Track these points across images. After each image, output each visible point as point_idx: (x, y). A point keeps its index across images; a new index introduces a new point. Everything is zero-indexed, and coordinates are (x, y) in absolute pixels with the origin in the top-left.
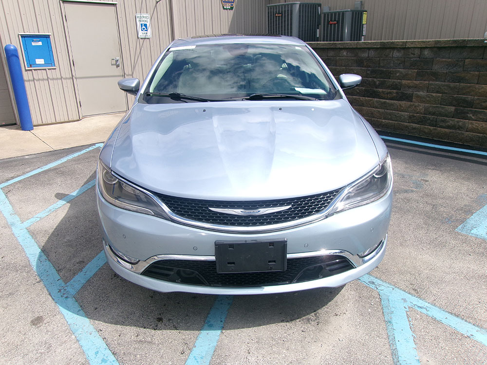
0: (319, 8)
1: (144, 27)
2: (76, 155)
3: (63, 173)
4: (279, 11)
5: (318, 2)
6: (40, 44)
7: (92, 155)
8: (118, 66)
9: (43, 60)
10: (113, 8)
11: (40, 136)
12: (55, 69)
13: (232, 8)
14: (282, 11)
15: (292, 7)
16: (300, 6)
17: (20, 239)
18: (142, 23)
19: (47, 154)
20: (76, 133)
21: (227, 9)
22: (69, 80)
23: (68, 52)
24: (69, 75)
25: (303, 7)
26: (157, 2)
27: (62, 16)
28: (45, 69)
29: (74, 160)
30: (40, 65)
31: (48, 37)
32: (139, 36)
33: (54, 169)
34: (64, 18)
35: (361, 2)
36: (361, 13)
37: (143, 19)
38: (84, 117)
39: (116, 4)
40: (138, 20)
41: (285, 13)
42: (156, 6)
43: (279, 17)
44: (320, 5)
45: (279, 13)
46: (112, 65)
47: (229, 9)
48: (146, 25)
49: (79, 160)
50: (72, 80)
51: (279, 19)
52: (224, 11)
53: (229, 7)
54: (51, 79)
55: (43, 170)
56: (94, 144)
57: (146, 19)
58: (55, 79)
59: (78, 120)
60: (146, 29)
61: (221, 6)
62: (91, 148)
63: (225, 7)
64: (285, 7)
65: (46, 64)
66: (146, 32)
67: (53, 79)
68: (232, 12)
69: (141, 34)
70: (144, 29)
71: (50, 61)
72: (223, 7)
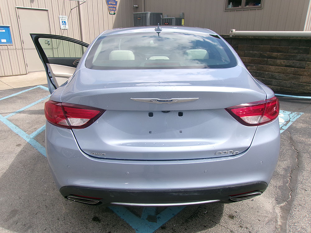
0: (161, 15)
1: (64, 23)
2: (27, 90)
3: (21, 98)
4: (139, 17)
5: (161, 12)
6: (4, 31)
7: (36, 90)
8: (49, 45)
9: (5, 40)
10: (46, 12)
11: (5, 82)
12: (13, 45)
13: (114, 14)
14: (141, 17)
15: (146, 15)
16: (150, 15)
17: (4, 122)
18: (63, 21)
19: (10, 90)
20: (25, 81)
21: (112, 14)
22: (20, 50)
23: (20, 36)
24: (20, 47)
25: (152, 15)
26: (71, 10)
27: (17, 16)
28: (7, 45)
29: (26, 93)
30: (4, 43)
31: (8, 27)
32: (61, 28)
33: (16, 97)
34: (18, 17)
35: (183, 13)
36: (181, 19)
37: (64, 19)
38: (29, 73)
39: (48, 10)
40: (60, 19)
41: (142, 18)
42: (71, 11)
43: (139, 19)
44: (162, 14)
45: (139, 18)
46: (46, 43)
47: (113, 14)
48: (65, 22)
49: (28, 92)
50: (22, 50)
51: (139, 21)
52: (110, 15)
53: (113, 13)
54: (10, 49)
55: (10, 97)
56: (36, 86)
57: (65, 19)
58: (12, 49)
59: (26, 74)
60: (65, 24)
61: (108, 12)
62: (35, 88)
63: (111, 13)
64: (144, 15)
65: (7, 42)
66: (65, 26)
67: (11, 49)
68: (115, 16)
69: (62, 27)
70: (64, 24)
71: (10, 41)
72: (110, 13)
